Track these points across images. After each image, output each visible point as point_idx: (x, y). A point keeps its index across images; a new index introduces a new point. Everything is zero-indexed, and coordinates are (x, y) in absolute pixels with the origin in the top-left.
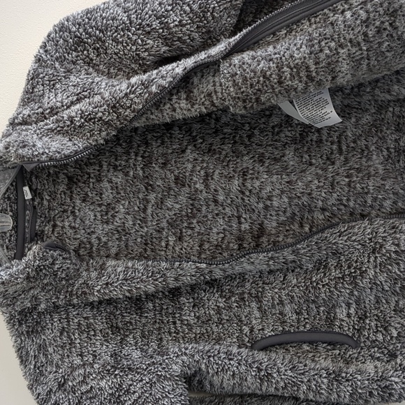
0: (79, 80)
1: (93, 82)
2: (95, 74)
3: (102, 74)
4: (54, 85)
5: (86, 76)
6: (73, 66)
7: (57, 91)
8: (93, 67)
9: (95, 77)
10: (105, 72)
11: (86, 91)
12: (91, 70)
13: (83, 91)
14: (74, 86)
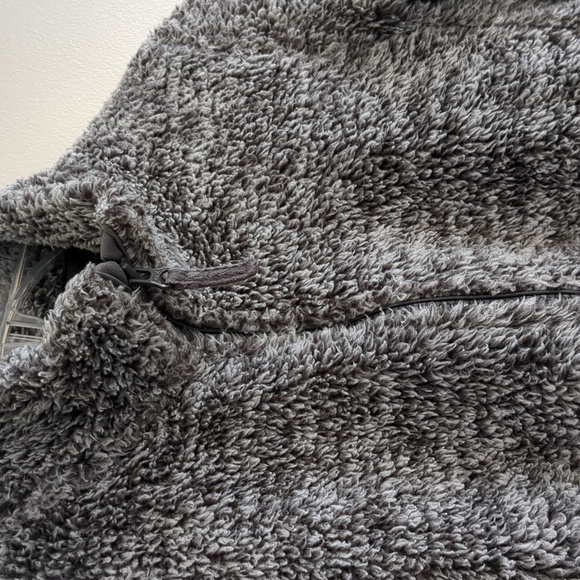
0: (248, 65)
1: (279, 70)
2: (278, 51)
3: (294, 47)
4: (191, 71)
5: (261, 56)
6: (234, 39)
7: (199, 83)
8: (275, 37)
9: (281, 57)
10: (299, 41)
11: (267, 89)
12: (271, 42)
13: (261, 89)
14: (238, 76)
